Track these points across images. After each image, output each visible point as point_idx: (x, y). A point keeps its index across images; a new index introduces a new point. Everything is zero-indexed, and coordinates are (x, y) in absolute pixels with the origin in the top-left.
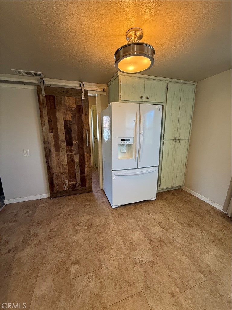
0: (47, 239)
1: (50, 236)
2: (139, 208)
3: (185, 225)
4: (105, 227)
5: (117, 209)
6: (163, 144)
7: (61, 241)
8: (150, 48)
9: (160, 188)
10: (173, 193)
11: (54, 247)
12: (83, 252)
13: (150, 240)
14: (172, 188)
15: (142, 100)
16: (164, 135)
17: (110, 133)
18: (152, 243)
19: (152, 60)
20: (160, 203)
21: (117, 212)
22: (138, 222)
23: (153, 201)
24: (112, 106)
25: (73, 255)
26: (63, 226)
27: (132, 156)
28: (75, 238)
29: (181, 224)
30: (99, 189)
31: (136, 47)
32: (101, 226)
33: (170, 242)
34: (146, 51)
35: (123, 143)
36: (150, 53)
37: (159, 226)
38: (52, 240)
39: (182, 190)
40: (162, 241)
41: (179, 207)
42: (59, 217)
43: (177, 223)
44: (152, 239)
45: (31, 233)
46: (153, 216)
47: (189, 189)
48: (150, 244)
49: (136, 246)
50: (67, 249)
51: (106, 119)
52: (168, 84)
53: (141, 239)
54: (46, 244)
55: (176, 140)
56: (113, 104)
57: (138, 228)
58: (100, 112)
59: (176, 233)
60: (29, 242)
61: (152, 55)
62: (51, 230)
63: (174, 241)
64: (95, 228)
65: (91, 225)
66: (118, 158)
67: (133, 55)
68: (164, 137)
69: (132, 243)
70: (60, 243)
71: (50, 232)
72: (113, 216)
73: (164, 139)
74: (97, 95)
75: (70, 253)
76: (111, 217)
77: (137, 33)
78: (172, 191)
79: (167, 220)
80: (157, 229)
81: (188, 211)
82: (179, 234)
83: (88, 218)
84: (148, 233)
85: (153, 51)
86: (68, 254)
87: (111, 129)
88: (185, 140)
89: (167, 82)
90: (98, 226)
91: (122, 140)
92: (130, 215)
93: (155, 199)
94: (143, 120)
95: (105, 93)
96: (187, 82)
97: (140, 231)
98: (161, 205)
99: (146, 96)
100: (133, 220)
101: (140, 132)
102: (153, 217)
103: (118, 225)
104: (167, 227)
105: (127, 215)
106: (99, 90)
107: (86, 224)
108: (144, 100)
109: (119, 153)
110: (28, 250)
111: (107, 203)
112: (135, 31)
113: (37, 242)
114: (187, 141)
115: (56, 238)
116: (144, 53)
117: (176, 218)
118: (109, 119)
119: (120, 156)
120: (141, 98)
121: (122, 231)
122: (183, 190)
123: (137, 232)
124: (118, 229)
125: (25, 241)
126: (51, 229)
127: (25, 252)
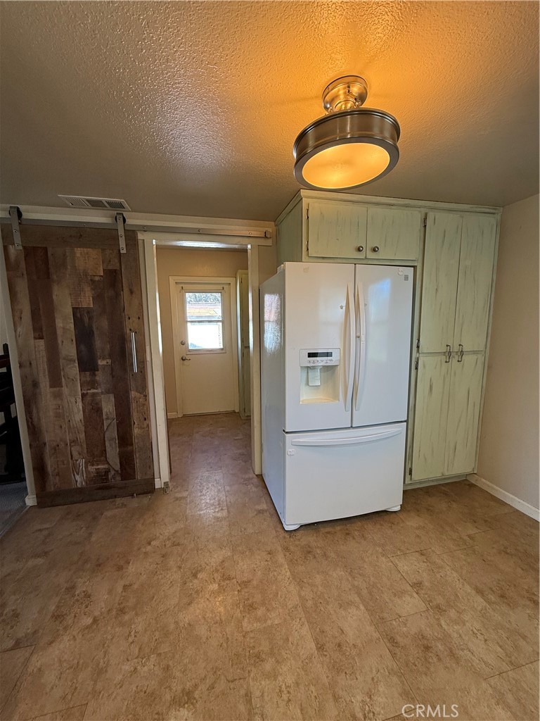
0: (114, 612)
1: (122, 606)
2: (356, 533)
3: (492, 598)
4: (266, 588)
5: (299, 534)
6: (417, 363)
7: (150, 624)
8: (388, 121)
9: (411, 479)
10: (446, 494)
11: (130, 640)
12: (204, 665)
13: (392, 641)
14: (445, 479)
15: (361, 256)
16: (419, 340)
17: (281, 338)
18: (397, 651)
19: (394, 152)
20: (413, 522)
21: (297, 543)
22: (354, 578)
23: (393, 515)
24: (286, 270)
25: (178, 674)
26: (156, 578)
27: (336, 397)
28: (185, 617)
29: (480, 592)
30: (251, 475)
31: (351, 121)
32: (255, 583)
33: (452, 654)
34: (376, 131)
35: (314, 362)
36: (387, 134)
37: (415, 595)
38: (127, 617)
39: (472, 486)
40: (427, 648)
41: (469, 536)
42: (149, 548)
43: (468, 588)
44: (399, 639)
45: (76, 593)
46: (397, 561)
47: (493, 485)
48: (394, 655)
49: (354, 659)
50: (162, 652)
51: (271, 301)
52: (426, 214)
53: (367, 634)
54: (109, 628)
55: (451, 354)
56: (289, 267)
57: (357, 599)
58: (258, 285)
59: (467, 624)
60: (69, 620)
61: (393, 138)
62: (125, 587)
63: (465, 651)
64: (239, 588)
65: (229, 578)
66: (301, 399)
67: (344, 140)
68: (418, 347)
69: (339, 645)
70: (146, 631)
71: (124, 594)
72: (287, 554)
73: (418, 351)
74: (249, 246)
75: (171, 663)
76: (280, 558)
77: (351, 89)
78: (443, 488)
79: (438, 576)
80: (410, 605)
81: (494, 550)
82: (478, 627)
83: (221, 558)
84: (385, 615)
85: (396, 128)
86: (164, 668)
87: (284, 327)
88: (474, 352)
89: (424, 210)
90: (245, 584)
91: (311, 355)
92: (333, 555)
93: (398, 508)
94: (365, 305)
95: (269, 242)
96: (475, 209)
97: (362, 607)
98: (417, 528)
99: (371, 245)
100: (340, 572)
101: (358, 334)
102: (396, 566)
103: (300, 583)
104: (440, 600)
105: (325, 555)
106: (254, 234)
107: (216, 575)
108: (366, 255)
109: (304, 388)
110: (62, 646)
111: (272, 515)
112: (348, 83)
113: (89, 621)
114: (479, 355)
115: (137, 614)
116: (373, 135)
117: (464, 572)
118: (279, 303)
119: (306, 396)
120: (359, 250)
121: (310, 603)
122: (474, 486)
123: (353, 610)
124: (300, 596)
125: (58, 617)
126: (127, 583)
127: (55, 651)
